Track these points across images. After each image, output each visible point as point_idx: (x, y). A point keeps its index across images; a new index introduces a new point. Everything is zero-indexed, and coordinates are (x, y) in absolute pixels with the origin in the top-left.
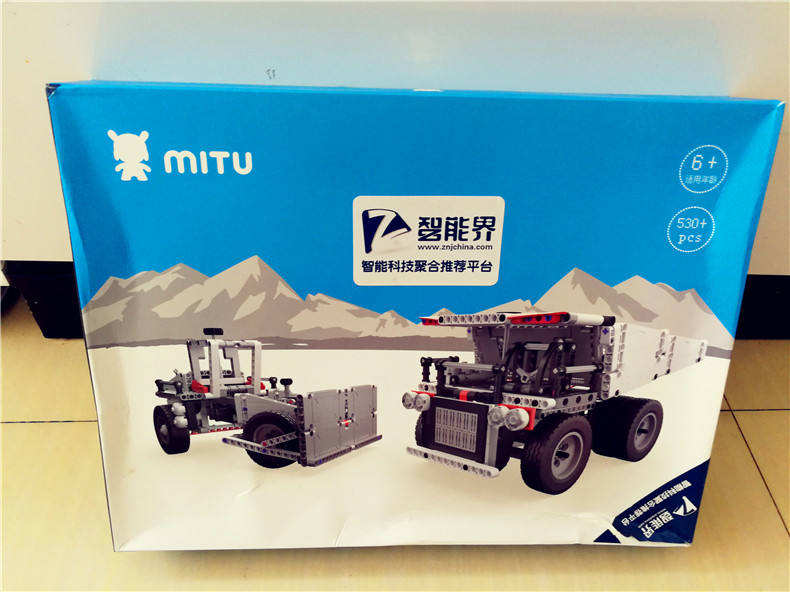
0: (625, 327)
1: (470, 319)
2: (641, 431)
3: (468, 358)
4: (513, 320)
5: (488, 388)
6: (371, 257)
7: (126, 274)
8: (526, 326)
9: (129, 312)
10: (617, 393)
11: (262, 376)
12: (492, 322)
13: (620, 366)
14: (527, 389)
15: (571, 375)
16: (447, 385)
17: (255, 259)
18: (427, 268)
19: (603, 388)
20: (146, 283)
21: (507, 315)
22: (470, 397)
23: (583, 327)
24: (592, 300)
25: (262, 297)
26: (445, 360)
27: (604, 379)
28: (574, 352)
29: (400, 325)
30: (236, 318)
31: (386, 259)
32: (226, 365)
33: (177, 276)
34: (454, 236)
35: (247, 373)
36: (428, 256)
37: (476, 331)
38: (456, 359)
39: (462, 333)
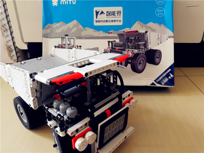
0: (150, 33)
1: (118, 32)
2: (157, 57)
3: (118, 41)
4: (126, 32)
5: (122, 47)
6: (97, 19)
7: (51, 24)
8: (129, 34)
9: (51, 31)
10: (150, 48)
11: (76, 45)
12: (122, 33)
13: (150, 42)
14: (131, 48)
15: (140, 44)
16: (113, 47)
17: (76, 20)
18: (108, 21)
19: (147, 47)
20: (55, 25)
21: (125, 31)
22: (119, 49)
23: (141, 34)
24: (142, 28)
25: (76, 28)
26: (113, 41)
27: (147, 45)
28: (140, 39)
29: (103, 34)
30: (71, 32)
31: (100, 20)
32: (69, 43)
33: (61, 24)
34: (113, 15)
35: (73, 44)
36: (108, 19)
37: (119, 35)
38: (115, 41)
39: (116, 35)
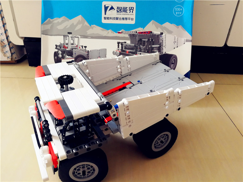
0: (166, 35)
1: (129, 32)
2: (172, 63)
3: (128, 42)
4: (139, 33)
5: (133, 50)
8: (142, 34)
9: (52, 27)
10: (165, 53)
11: (80, 45)
12: (134, 33)
13: (165, 45)
14: (143, 51)
15: (153, 48)
16: (124, 49)
19: (162, 51)
20: (56, 20)
21: (138, 32)
22: (129, 52)
23: (155, 35)
24: (157, 28)
25: (81, 25)
26: (123, 43)
27: (162, 49)
28: (154, 41)
29: (112, 33)
30: (75, 30)
32: (72, 42)
33: (63, 19)
35: (77, 44)
37: (130, 35)
38: (126, 42)
39: (127, 36)
